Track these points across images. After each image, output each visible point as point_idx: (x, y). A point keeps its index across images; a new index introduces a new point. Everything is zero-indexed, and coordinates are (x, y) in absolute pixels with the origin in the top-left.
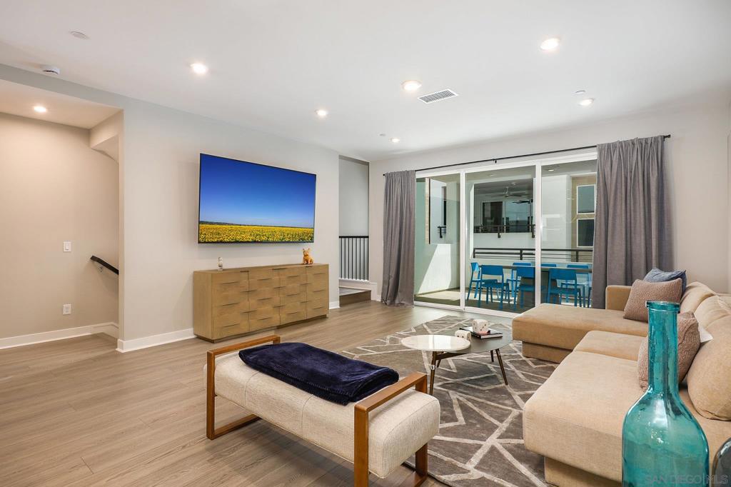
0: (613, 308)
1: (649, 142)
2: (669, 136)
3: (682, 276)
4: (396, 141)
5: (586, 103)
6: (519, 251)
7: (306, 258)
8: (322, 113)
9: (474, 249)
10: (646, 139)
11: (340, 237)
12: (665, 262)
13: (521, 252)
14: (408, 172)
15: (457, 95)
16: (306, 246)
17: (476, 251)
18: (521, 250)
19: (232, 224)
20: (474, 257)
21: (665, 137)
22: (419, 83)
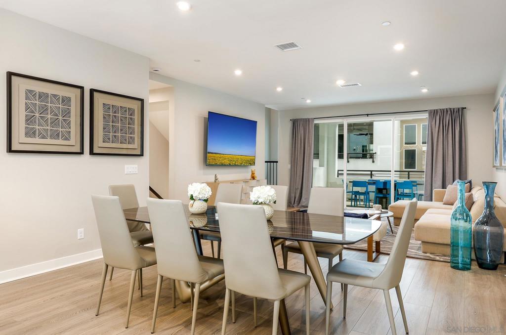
0: (437, 200)
1: (455, 111)
2: (465, 108)
3: (470, 182)
4: (309, 101)
5: (425, 91)
6: (369, 173)
7: (253, 175)
8: (279, 89)
9: (338, 171)
10: (454, 109)
11: (266, 162)
12: (462, 175)
13: (371, 173)
14: (309, 119)
15: (360, 85)
16: (253, 168)
17: (340, 172)
18: (371, 171)
19: (221, 154)
20: (338, 177)
21: (463, 108)
22: (345, 80)
